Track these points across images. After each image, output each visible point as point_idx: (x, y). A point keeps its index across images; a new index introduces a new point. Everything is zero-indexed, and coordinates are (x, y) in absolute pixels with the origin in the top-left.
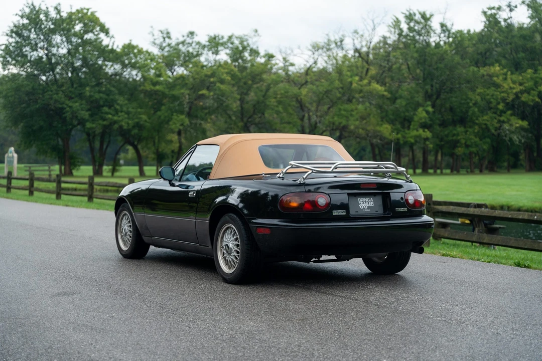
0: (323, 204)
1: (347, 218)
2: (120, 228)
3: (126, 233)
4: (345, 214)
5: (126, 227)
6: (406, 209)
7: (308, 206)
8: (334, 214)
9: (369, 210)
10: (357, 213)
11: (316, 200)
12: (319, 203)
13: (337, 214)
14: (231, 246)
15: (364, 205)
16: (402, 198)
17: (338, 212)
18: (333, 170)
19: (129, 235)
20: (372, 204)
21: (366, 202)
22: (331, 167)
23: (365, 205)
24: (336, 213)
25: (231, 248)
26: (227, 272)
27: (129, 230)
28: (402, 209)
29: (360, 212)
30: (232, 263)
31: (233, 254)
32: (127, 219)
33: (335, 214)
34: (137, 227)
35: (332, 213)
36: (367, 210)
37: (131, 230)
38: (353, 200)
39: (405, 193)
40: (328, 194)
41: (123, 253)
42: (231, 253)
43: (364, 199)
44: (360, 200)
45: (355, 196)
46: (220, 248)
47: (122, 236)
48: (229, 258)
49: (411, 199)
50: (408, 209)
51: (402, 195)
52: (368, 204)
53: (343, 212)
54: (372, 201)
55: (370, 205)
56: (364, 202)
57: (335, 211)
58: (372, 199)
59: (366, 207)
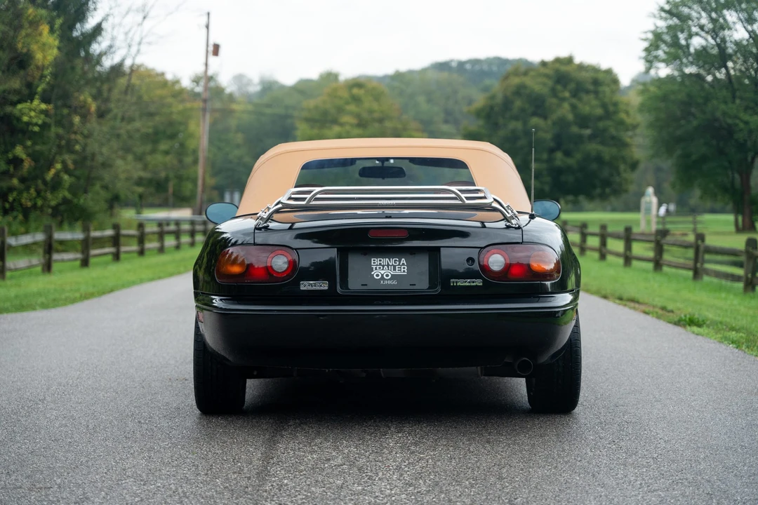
0: (281, 269)
1: (332, 297)
4: (327, 288)
6: (479, 282)
8: (302, 288)
9: (395, 282)
10: (362, 287)
12: (275, 267)
13: (310, 288)
15: (382, 272)
16: (470, 260)
17: (311, 284)
18: (310, 200)
20: (402, 271)
21: (388, 265)
22: (305, 199)
23: (386, 271)
24: (305, 286)
28: (467, 282)
29: (371, 286)
33: (304, 288)
35: (299, 285)
36: (390, 282)
38: (357, 260)
39: (481, 248)
40: (296, 249)
43: (385, 261)
44: (375, 262)
45: (365, 254)
49: (496, 261)
50: (484, 281)
51: (474, 253)
52: (395, 269)
53: (323, 286)
54: (403, 264)
55: (397, 272)
56: (383, 266)
57: (305, 283)
58: (403, 261)
59: (387, 276)
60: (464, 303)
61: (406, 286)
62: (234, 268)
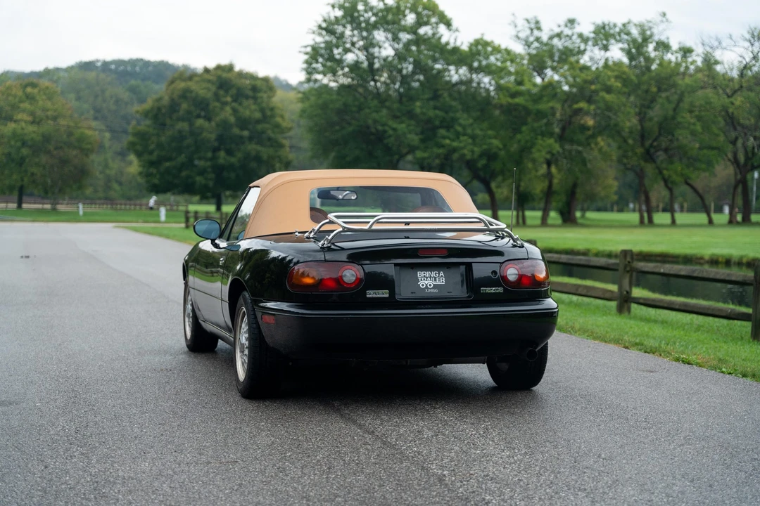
0: (350, 280)
1: (391, 303)
2: (186, 305)
4: (387, 296)
6: (500, 290)
8: (368, 296)
9: (436, 291)
10: (414, 295)
12: (345, 279)
13: (374, 296)
15: (426, 282)
16: (494, 272)
17: (376, 293)
18: (371, 226)
19: (191, 317)
20: (441, 281)
21: (430, 277)
22: (369, 222)
23: (429, 282)
24: (371, 294)
25: (244, 345)
26: (241, 379)
28: (492, 290)
29: (418, 295)
31: (245, 353)
33: (370, 296)
35: (366, 294)
36: (432, 290)
38: (406, 274)
39: (502, 263)
40: (361, 265)
41: (188, 343)
43: (428, 274)
44: (420, 274)
45: (412, 268)
48: (243, 359)
49: (512, 273)
50: (505, 289)
51: (496, 268)
52: (435, 280)
53: (384, 294)
54: (442, 276)
55: (438, 283)
56: (427, 278)
57: (371, 292)
58: (442, 273)
59: (430, 285)
60: (488, 306)
61: (445, 294)
62: (308, 281)
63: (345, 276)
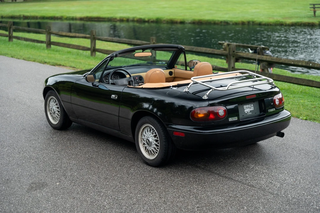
0: (222, 114)
1: (238, 122)
2: (49, 107)
3: (54, 113)
4: (237, 119)
5: (54, 108)
6: (274, 110)
7: (212, 116)
9: (251, 113)
10: (243, 117)
11: (218, 112)
12: (220, 114)
13: (232, 120)
14: (151, 140)
15: (247, 110)
18: (228, 88)
19: (57, 114)
20: (252, 109)
21: (248, 107)
23: (248, 109)
24: (230, 119)
25: (151, 142)
26: (148, 158)
27: (57, 111)
28: (272, 110)
29: (245, 116)
30: (152, 152)
31: (153, 146)
32: (55, 102)
33: (230, 121)
34: (64, 109)
36: (250, 113)
37: (59, 111)
38: (240, 108)
41: (54, 126)
42: (151, 145)
43: (247, 106)
44: (245, 107)
45: (242, 104)
46: (141, 139)
47: (51, 113)
48: (150, 149)
49: (277, 101)
50: (276, 109)
53: (235, 119)
55: (251, 110)
58: (252, 105)
59: (249, 111)
61: (254, 114)
62: (201, 116)
63: (220, 113)
